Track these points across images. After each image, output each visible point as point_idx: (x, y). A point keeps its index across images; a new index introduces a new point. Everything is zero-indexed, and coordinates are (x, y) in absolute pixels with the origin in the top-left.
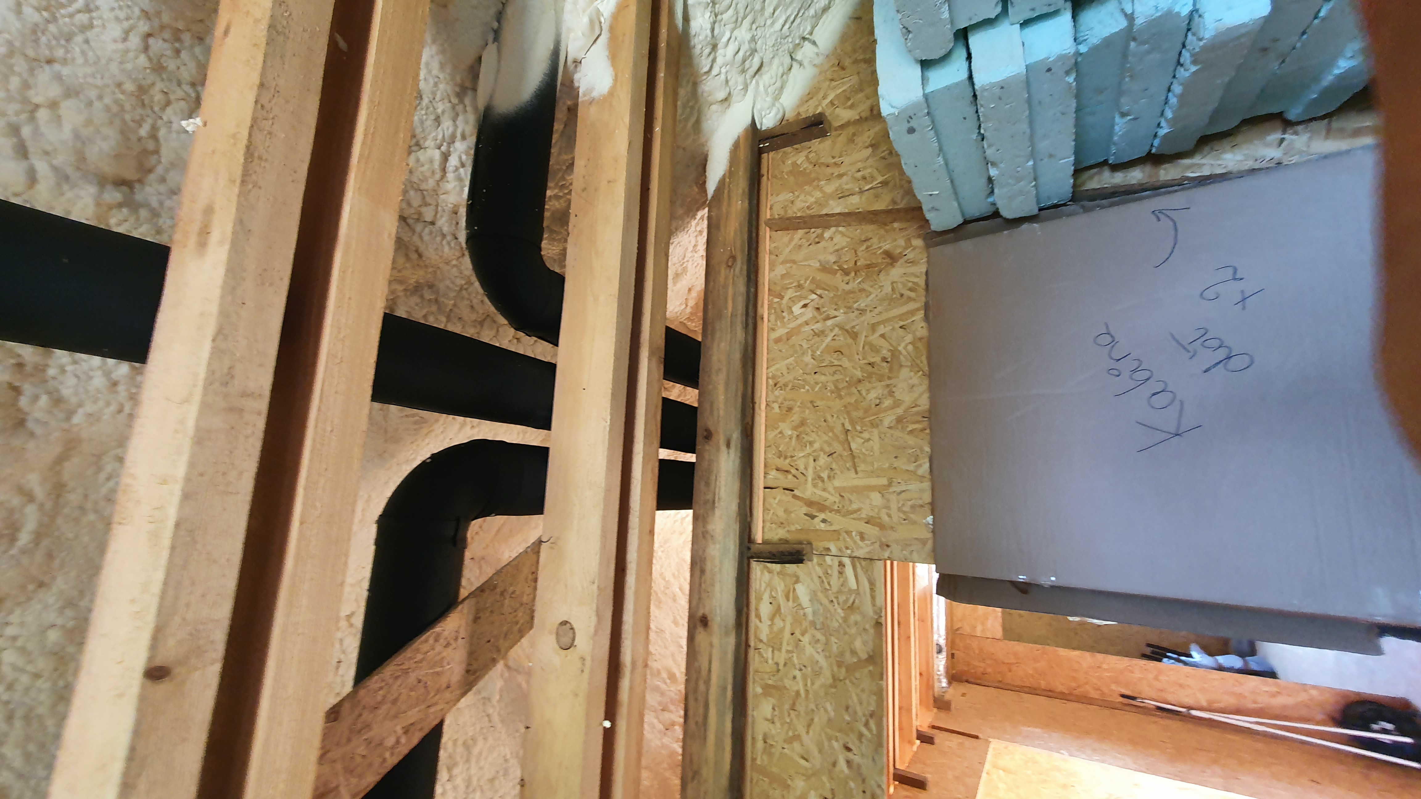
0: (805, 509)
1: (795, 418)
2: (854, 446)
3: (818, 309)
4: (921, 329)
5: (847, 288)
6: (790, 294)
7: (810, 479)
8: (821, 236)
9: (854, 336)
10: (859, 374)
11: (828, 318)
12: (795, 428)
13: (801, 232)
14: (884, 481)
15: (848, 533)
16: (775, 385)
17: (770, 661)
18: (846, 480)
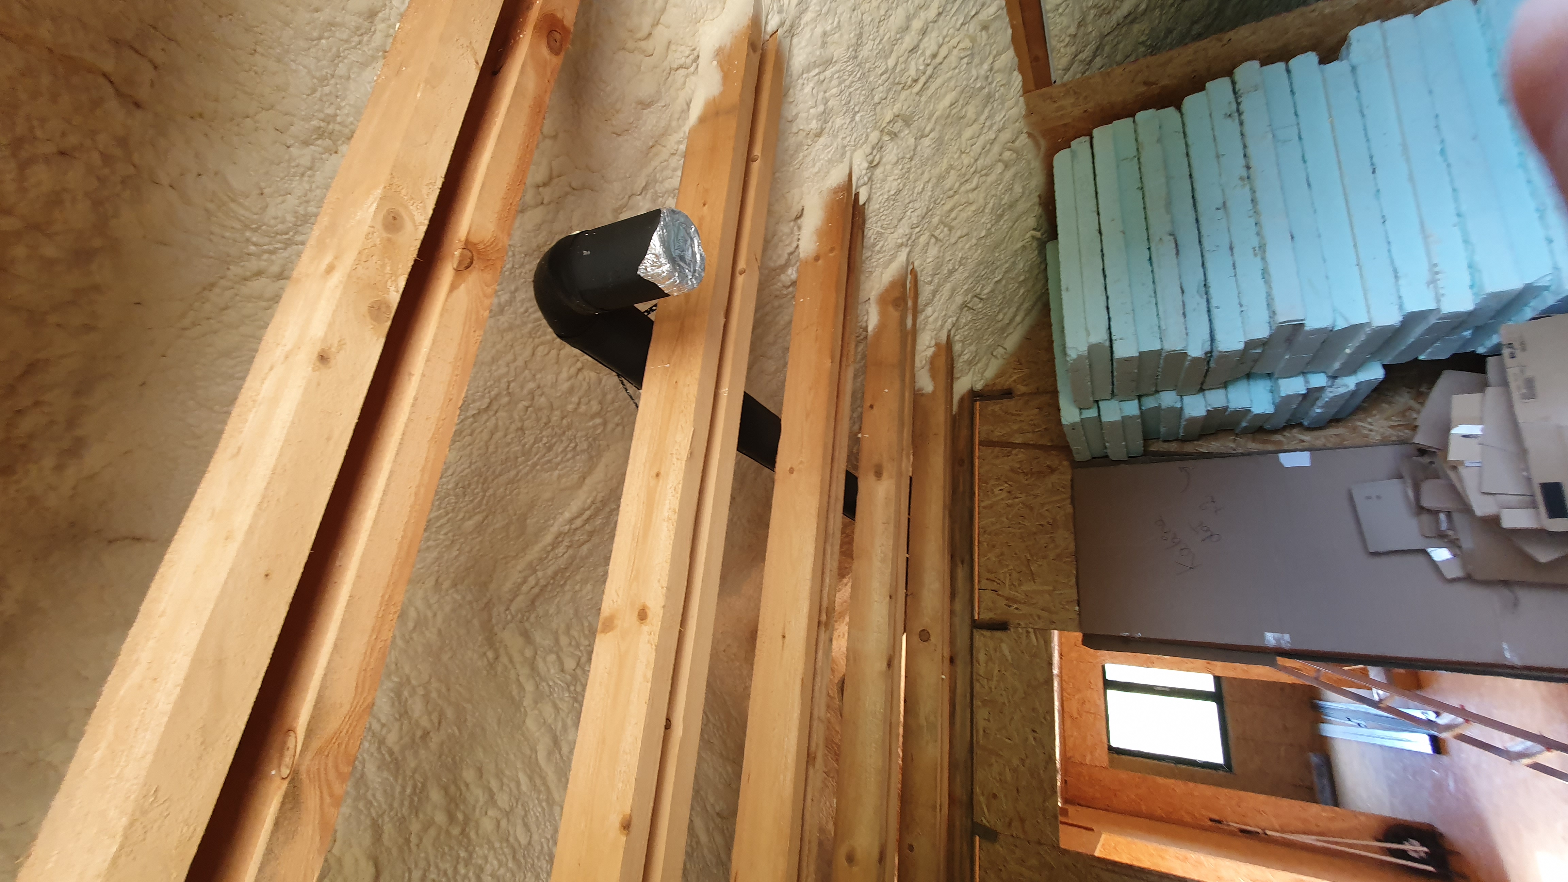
0: (1006, 602)
1: (997, 551)
2: (1032, 568)
3: (1009, 492)
4: (1069, 509)
5: (1026, 482)
6: (992, 482)
7: (1007, 585)
8: (1010, 452)
9: (1031, 509)
10: (1034, 529)
11: (1016, 498)
12: (997, 557)
13: (997, 449)
14: (1051, 588)
15: (1031, 615)
16: (985, 532)
17: (986, 687)
18: (1027, 587)
